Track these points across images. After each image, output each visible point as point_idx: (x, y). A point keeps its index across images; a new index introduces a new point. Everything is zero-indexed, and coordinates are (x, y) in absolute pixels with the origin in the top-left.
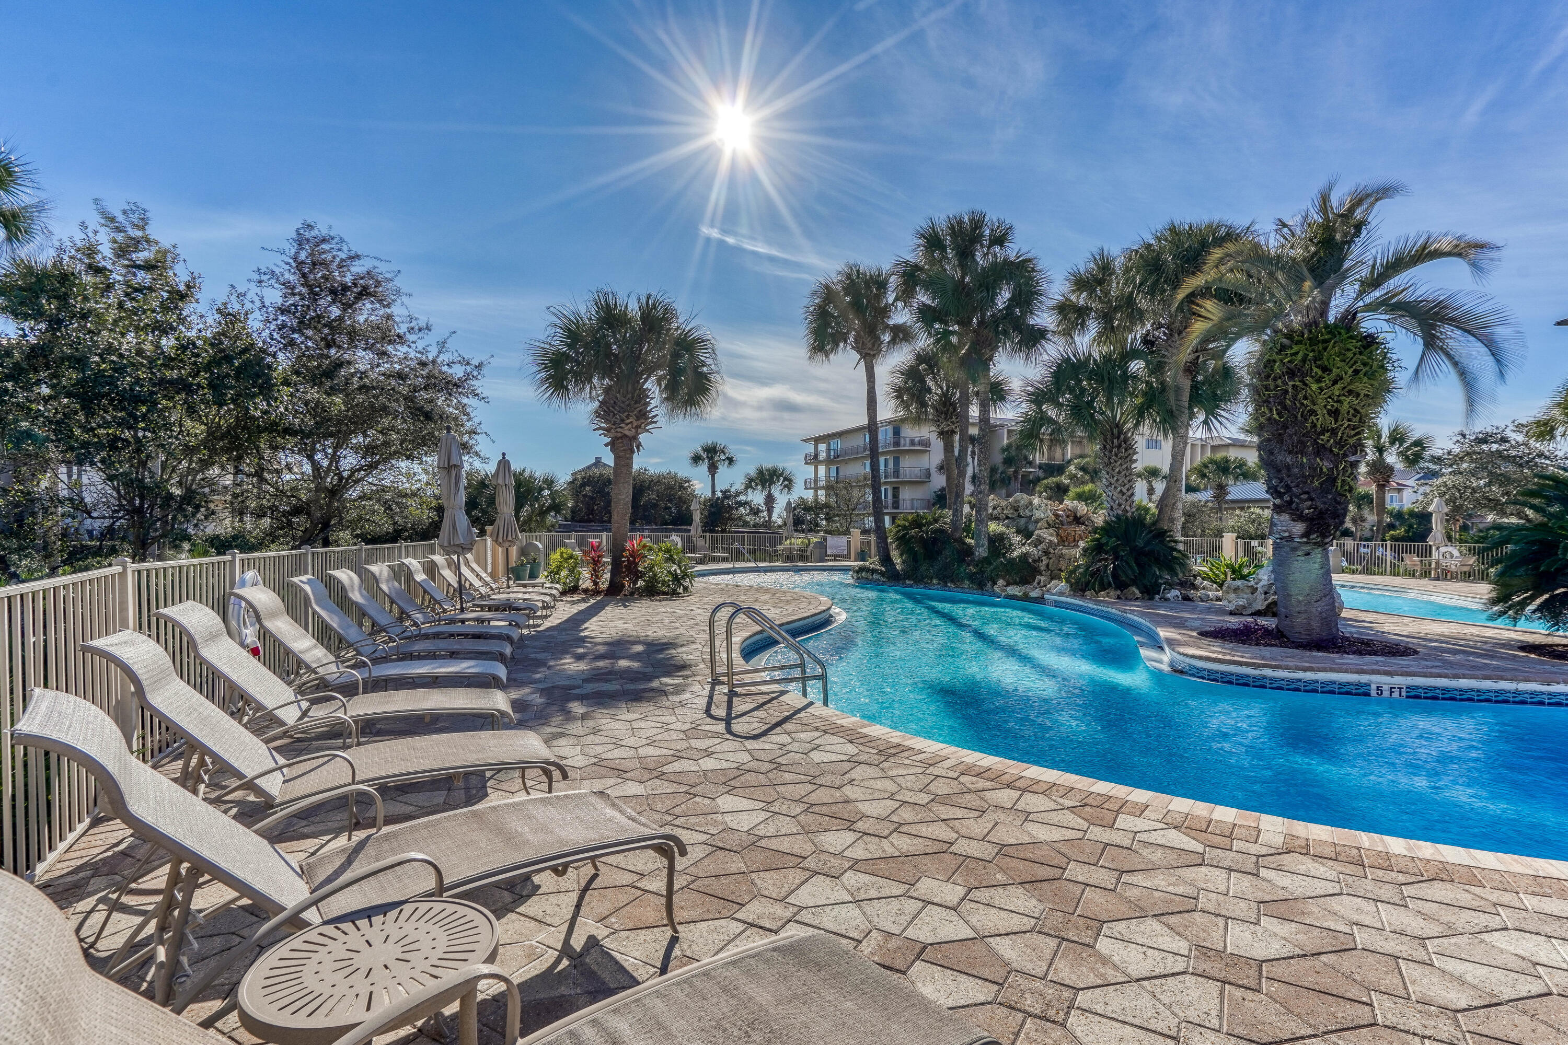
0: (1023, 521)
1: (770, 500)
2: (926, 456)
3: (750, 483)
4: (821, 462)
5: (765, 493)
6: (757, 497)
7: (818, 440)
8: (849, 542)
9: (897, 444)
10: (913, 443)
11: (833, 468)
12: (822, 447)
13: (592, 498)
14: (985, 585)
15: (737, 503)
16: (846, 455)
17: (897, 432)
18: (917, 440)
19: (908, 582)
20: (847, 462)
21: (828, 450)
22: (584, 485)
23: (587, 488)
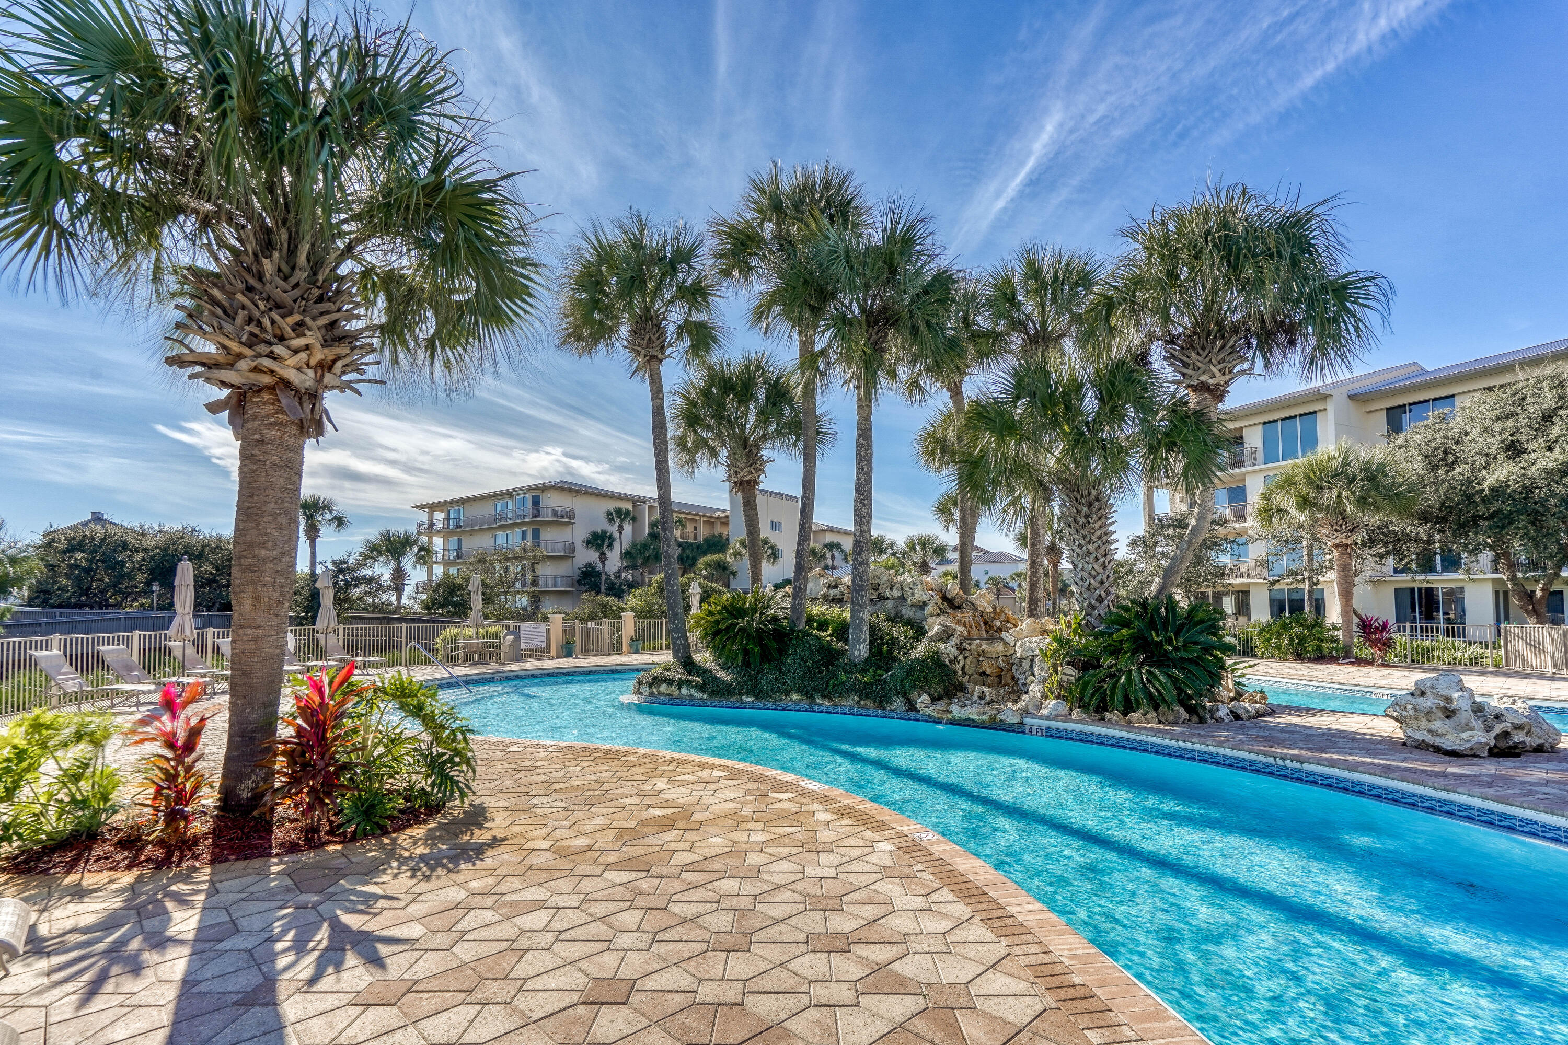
0: (890, 604)
1: (399, 575)
2: (569, 530)
3: (373, 551)
4: (437, 533)
5: (392, 565)
6: (383, 571)
7: (432, 507)
8: (548, 631)
9: (536, 514)
10: (555, 514)
11: (454, 540)
12: (439, 516)
13: (87, 571)
14: (890, 702)
15: (357, 579)
16: (472, 525)
17: (536, 502)
18: (559, 510)
19: (745, 699)
20: (472, 533)
21: (447, 519)
22: (71, 549)
23: (78, 556)
